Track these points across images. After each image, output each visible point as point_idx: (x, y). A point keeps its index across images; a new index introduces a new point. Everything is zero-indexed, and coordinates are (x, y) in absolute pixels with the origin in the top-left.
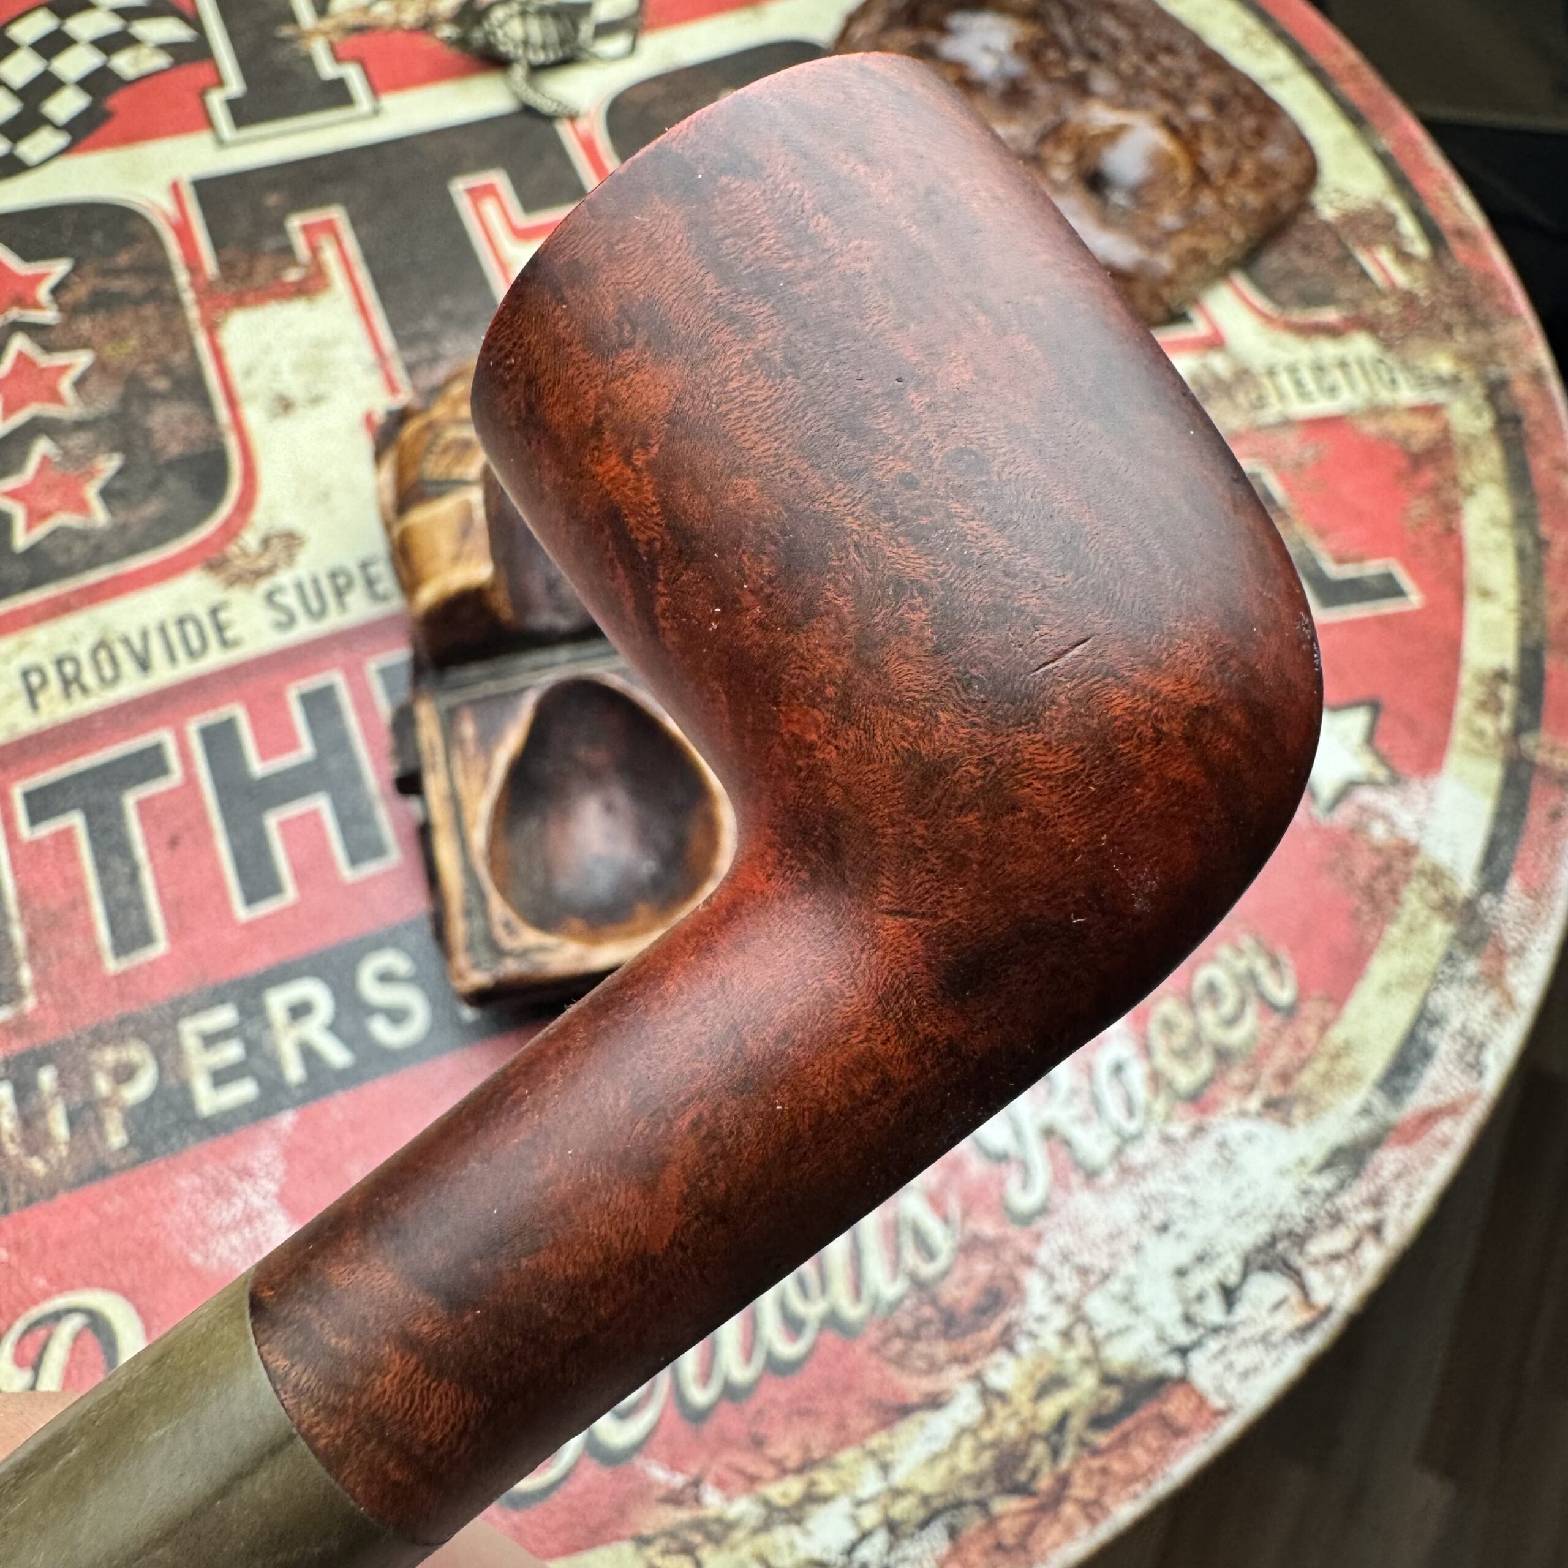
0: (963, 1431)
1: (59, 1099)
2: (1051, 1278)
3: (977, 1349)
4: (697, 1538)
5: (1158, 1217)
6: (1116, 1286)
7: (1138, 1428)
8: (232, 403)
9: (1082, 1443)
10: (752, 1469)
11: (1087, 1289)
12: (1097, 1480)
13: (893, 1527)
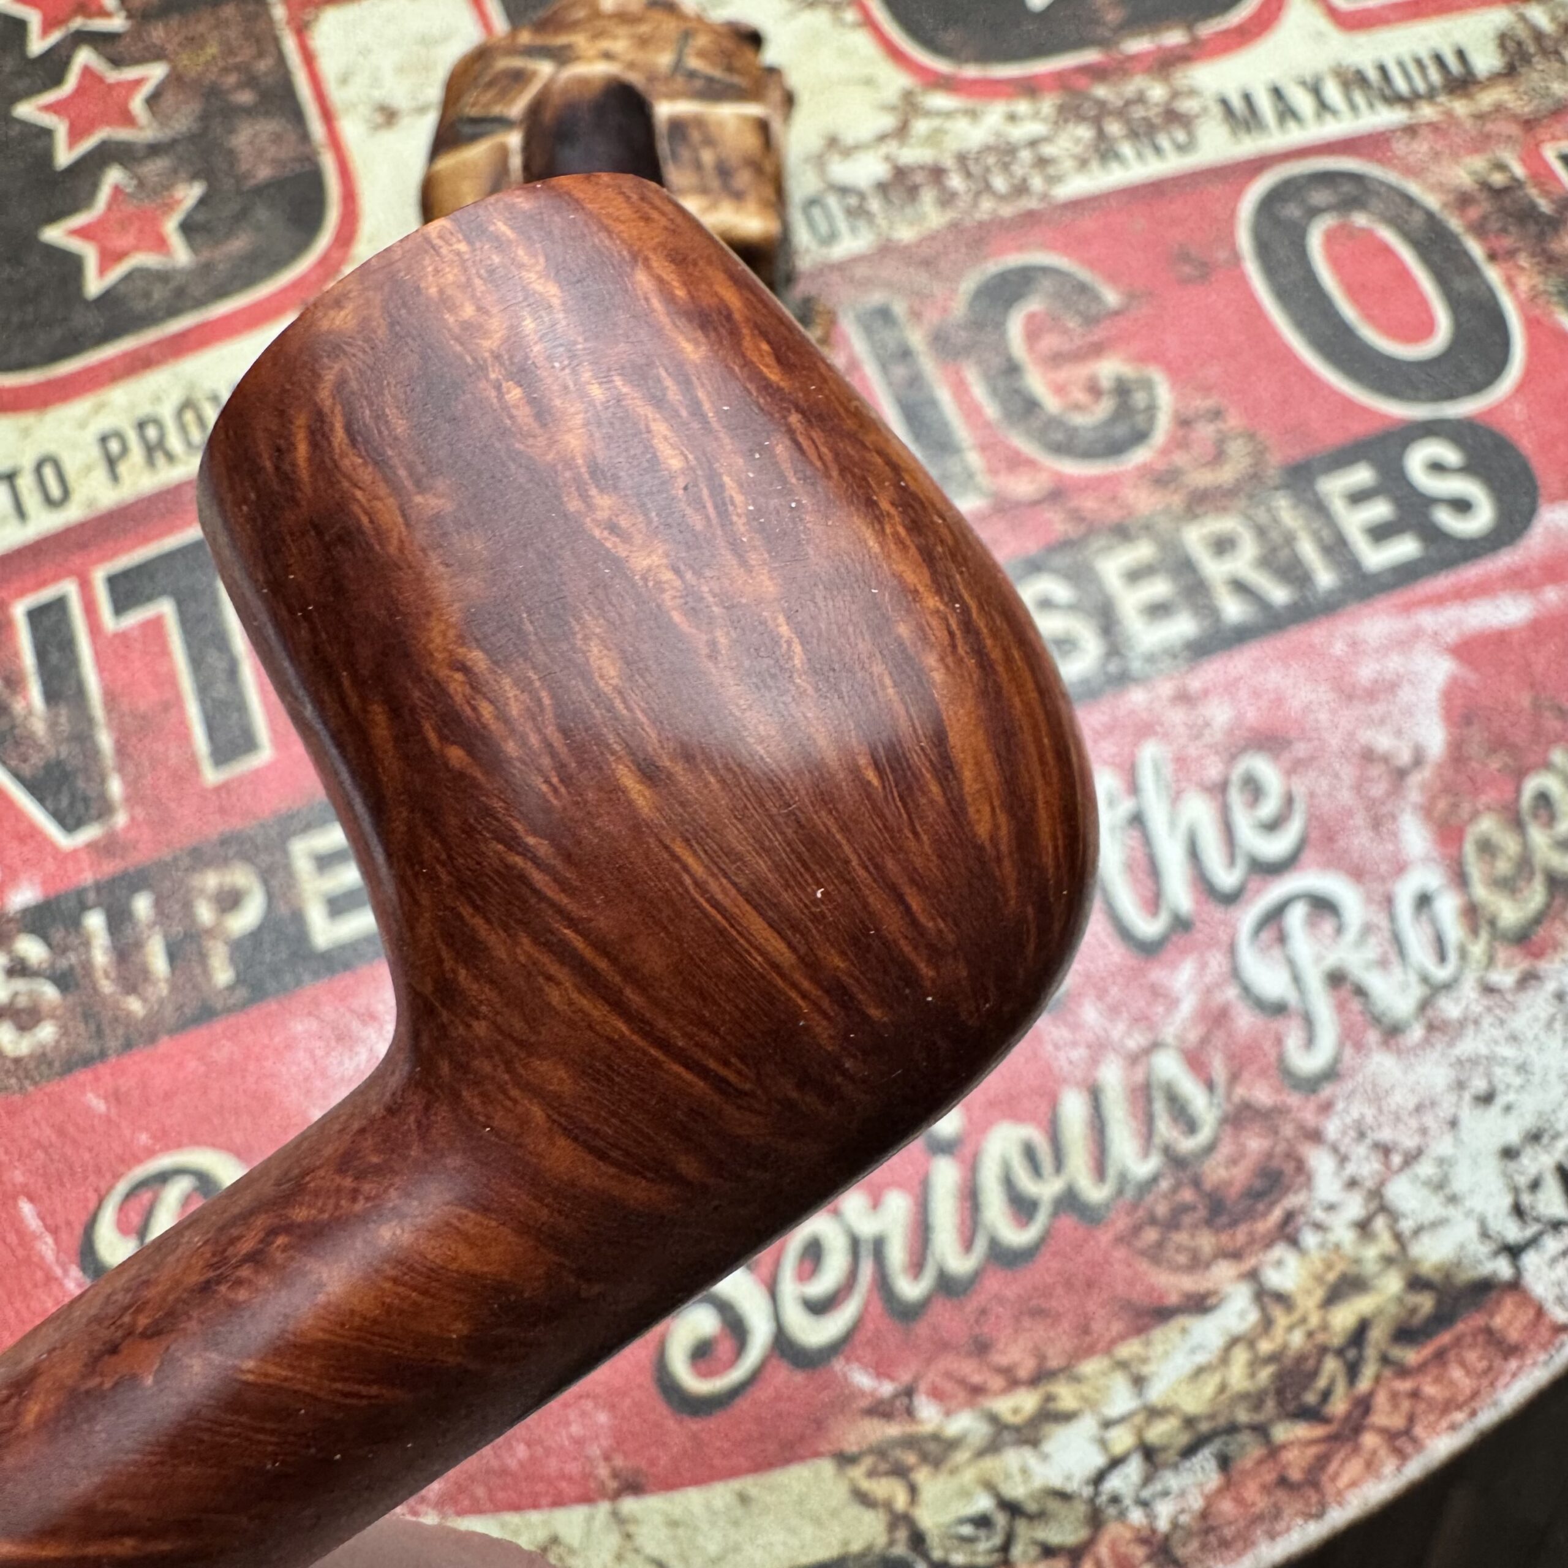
0: (1234, 1342)
1: (157, 928)
2: (1343, 1160)
3: (1252, 1240)
4: (911, 1458)
5: (1479, 1085)
6: (1426, 1169)
7: (1458, 1342)
8: (328, 116)
9: (1385, 1360)
10: (976, 1379)
11: (1389, 1172)
12: (1406, 1405)
13: (1149, 1453)
